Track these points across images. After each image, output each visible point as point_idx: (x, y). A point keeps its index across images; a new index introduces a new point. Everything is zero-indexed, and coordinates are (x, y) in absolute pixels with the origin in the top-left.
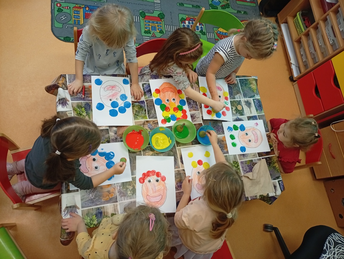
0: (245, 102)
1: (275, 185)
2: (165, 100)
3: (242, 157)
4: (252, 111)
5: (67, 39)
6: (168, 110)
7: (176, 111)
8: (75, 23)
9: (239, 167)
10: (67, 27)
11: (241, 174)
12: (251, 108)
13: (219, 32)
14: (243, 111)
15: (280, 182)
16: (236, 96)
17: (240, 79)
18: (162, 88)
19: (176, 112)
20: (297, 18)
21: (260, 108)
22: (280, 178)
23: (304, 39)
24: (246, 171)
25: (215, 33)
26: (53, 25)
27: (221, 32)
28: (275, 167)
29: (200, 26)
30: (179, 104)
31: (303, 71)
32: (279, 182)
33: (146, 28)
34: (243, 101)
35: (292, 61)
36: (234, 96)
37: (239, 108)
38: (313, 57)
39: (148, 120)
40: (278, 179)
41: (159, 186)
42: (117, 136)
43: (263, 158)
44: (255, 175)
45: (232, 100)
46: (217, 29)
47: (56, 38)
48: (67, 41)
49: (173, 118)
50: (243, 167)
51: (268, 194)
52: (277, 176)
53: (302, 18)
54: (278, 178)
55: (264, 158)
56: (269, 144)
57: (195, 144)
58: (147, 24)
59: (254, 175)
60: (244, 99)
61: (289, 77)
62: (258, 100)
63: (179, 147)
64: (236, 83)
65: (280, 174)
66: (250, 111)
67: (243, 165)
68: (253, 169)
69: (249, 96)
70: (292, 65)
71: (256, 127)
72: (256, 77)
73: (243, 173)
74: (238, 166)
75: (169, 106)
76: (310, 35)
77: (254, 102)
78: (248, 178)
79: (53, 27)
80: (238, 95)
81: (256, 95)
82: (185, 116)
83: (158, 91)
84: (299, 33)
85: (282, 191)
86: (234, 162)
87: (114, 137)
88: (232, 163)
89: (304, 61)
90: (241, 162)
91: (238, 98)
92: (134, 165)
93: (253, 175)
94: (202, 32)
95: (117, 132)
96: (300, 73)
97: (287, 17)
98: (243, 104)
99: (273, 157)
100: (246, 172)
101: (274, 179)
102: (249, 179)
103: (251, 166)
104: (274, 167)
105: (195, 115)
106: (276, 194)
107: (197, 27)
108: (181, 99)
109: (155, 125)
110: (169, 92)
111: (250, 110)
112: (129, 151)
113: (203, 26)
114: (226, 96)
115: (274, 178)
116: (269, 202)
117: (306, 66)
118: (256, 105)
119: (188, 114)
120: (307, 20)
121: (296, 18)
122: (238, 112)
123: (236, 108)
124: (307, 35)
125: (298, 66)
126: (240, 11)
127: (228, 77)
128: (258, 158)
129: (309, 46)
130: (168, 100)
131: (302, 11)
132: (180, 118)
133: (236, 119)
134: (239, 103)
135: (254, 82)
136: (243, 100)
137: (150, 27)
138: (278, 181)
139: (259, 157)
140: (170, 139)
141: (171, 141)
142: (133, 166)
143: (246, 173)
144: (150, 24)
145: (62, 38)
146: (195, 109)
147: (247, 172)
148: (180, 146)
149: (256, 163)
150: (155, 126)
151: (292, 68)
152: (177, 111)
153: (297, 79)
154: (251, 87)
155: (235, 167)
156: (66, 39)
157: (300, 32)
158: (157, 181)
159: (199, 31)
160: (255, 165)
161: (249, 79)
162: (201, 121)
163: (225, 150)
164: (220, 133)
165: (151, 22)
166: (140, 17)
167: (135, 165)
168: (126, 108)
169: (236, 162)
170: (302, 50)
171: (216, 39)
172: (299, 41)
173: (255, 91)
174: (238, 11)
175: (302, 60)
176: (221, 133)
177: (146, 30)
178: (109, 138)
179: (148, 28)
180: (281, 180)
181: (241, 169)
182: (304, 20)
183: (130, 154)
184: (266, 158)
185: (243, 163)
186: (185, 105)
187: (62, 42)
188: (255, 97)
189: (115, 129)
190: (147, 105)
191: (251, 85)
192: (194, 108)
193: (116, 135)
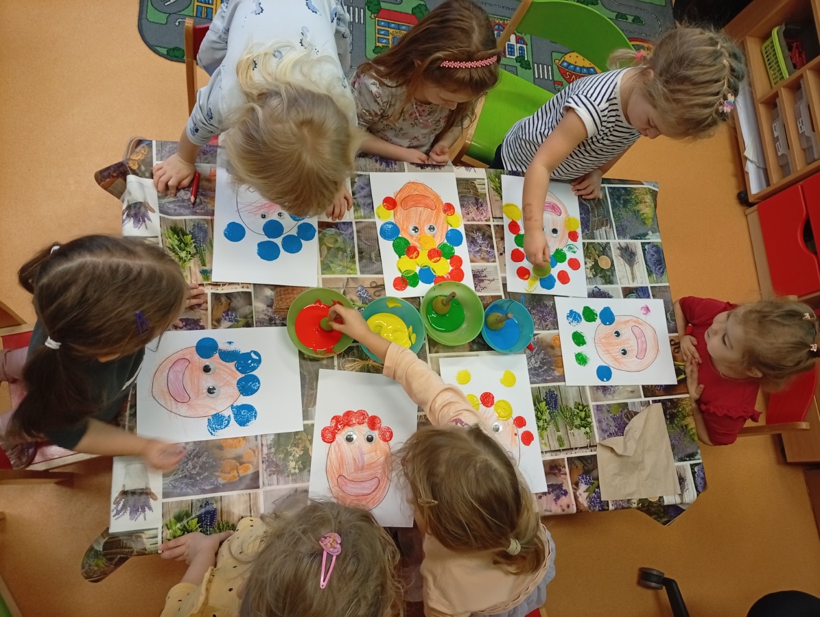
0: (621, 248)
1: (683, 476)
2: (407, 228)
3: (600, 393)
4: (637, 274)
5: (177, 53)
6: (415, 254)
7: (435, 259)
8: (199, 15)
9: (589, 420)
10: (179, 22)
11: (595, 439)
12: (635, 267)
13: (565, 64)
14: (612, 272)
15: (696, 469)
16: (597, 232)
17: (611, 188)
18: (404, 196)
19: (435, 262)
20: (772, 42)
21: (660, 269)
22: (696, 457)
23: (785, 97)
24: (606, 431)
25: (555, 67)
26: (144, 16)
27: (570, 64)
28: (686, 426)
29: (519, 45)
30: (446, 241)
31: (776, 180)
32: (692, 469)
33: (379, 40)
34: (614, 245)
35: (750, 152)
36: (592, 230)
37: (604, 263)
38: (805, 146)
39: (359, 275)
40: (690, 460)
41: (374, 453)
42: (274, 313)
43: (655, 402)
44: (632, 445)
45: (586, 241)
46: (560, 55)
47: (147, 48)
48: (175, 59)
49: (426, 275)
50: (599, 422)
51: (661, 498)
52: (689, 451)
53: (784, 44)
54: (691, 456)
55: (659, 401)
56: (675, 365)
57: (477, 350)
58: (383, 30)
59: (628, 444)
60: (617, 241)
61: (736, 192)
62: (655, 246)
63: (433, 355)
64: (601, 197)
65: (698, 448)
66: (632, 274)
67: (601, 415)
68: (627, 428)
69: (632, 235)
70: (748, 163)
71: (645, 316)
72: (654, 186)
73: (600, 435)
74: (588, 416)
75: (417, 244)
76: (803, 88)
77: (644, 250)
78: (612, 450)
79: (144, 22)
80: (603, 228)
81: (650, 233)
82: (457, 275)
83: (390, 203)
84: (773, 82)
85: (700, 493)
86: (577, 405)
87: (266, 315)
88: (573, 408)
89: (780, 154)
90: (598, 406)
91: (603, 236)
92: (311, 392)
93: (625, 443)
94: (523, 61)
95: (273, 303)
96: (768, 184)
97: (746, 39)
98: (615, 253)
99: (682, 399)
100: (608, 433)
101: (682, 460)
102: (613, 454)
103: (621, 418)
104: (682, 427)
105: (484, 274)
106: (682, 499)
107: (511, 48)
108: (450, 228)
109: (377, 291)
110: (420, 209)
111: (632, 270)
112: (301, 354)
113: (525, 46)
114: (572, 230)
115: (681, 455)
116: (661, 518)
117: (784, 167)
118: (648, 259)
119: (467, 268)
120: (797, 48)
121: (768, 42)
122: (600, 275)
123: (596, 262)
124: (796, 87)
125: (762, 166)
126: (625, 15)
127: (580, 180)
128: (644, 399)
129: (797, 116)
130: (415, 229)
131: (786, 25)
132: (445, 276)
133: (593, 291)
134: (604, 250)
135: (648, 198)
136: (615, 242)
137: (390, 37)
138: (691, 465)
139: (645, 396)
140: (414, 332)
141: (414, 336)
142: (308, 396)
143: (608, 436)
144: (391, 31)
145: (164, 51)
146: (487, 256)
147: (611, 434)
148: (437, 352)
149: (636, 413)
150: (377, 294)
151: (746, 170)
152: (438, 258)
153: (758, 199)
154: (638, 211)
155: (580, 418)
156: (171, 53)
157: (775, 78)
158: (370, 440)
159: (514, 57)
160: (632, 417)
161: (635, 189)
162: (498, 290)
163: (555, 372)
164: (547, 326)
165: (393, 25)
166: (367, 10)
167: (314, 392)
168: (302, 241)
169: (582, 405)
170: (777, 125)
171: (555, 82)
172: (772, 103)
173: (649, 222)
174: (618, 13)
175: (776, 151)
176: (550, 326)
177: (378, 44)
178: (250, 316)
179: (384, 41)
180: (699, 464)
181: (595, 424)
182: (790, 49)
183: (303, 362)
184: (663, 402)
185: (601, 410)
186: (459, 243)
187: (162, 59)
188: (647, 237)
189: (269, 292)
190: (358, 236)
191: (641, 206)
192: (484, 255)
193: (270, 310)
